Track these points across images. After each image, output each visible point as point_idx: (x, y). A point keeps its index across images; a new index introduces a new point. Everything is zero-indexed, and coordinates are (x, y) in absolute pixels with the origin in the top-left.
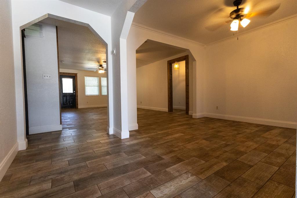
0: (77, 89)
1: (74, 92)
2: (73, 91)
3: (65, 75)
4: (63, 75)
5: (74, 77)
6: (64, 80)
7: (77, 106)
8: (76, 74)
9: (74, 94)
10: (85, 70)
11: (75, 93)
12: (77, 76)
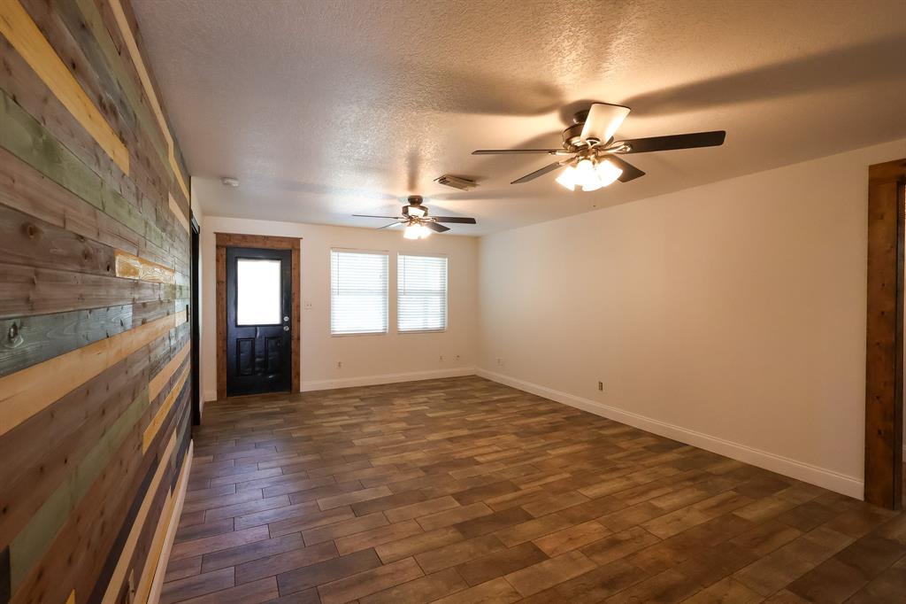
0: (298, 306)
1: (286, 319)
2: (282, 316)
3: (248, 245)
4: (243, 245)
5: (285, 253)
6: (245, 268)
7: (294, 381)
8: (297, 241)
9: (286, 328)
10: (340, 222)
11: (289, 324)
12: (299, 250)
